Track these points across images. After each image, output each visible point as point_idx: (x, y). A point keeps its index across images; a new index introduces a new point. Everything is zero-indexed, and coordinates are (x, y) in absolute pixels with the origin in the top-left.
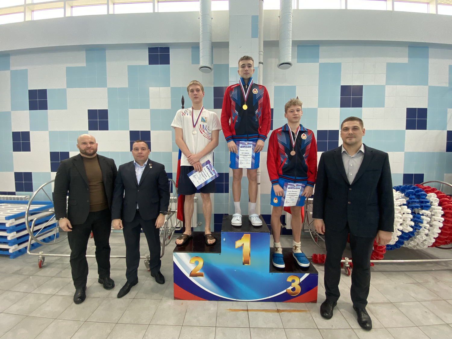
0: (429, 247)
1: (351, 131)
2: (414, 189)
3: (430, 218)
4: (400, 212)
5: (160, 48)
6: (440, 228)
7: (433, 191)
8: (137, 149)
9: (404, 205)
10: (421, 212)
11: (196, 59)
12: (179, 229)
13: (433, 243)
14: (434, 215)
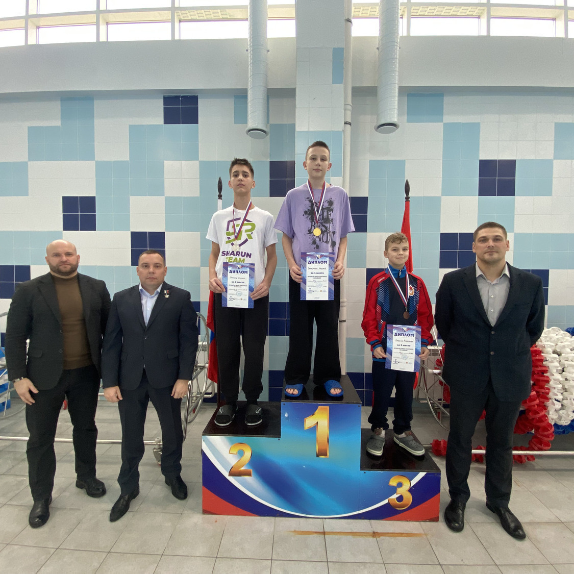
1: (491, 243)
5: (182, 97)
8: (146, 266)
11: (241, 115)
12: (210, 396)
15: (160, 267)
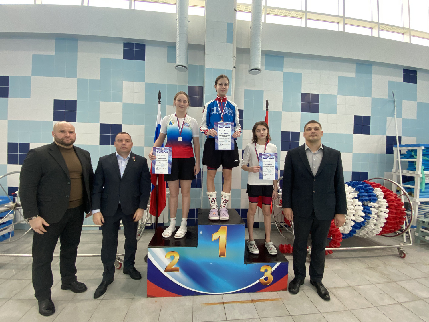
0: (376, 235)
1: (313, 131)
2: (362, 184)
3: (377, 209)
4: (353, 205)
5: (135, 44)
6: (385, 218)
7: (378, 186)
8: (121, 140)
9: (356, 198)
10: (370, 205)
11: (172, 57)
12: (149, 225)
13: (380, 232)
14: (380, 207)
15: (129, 141)
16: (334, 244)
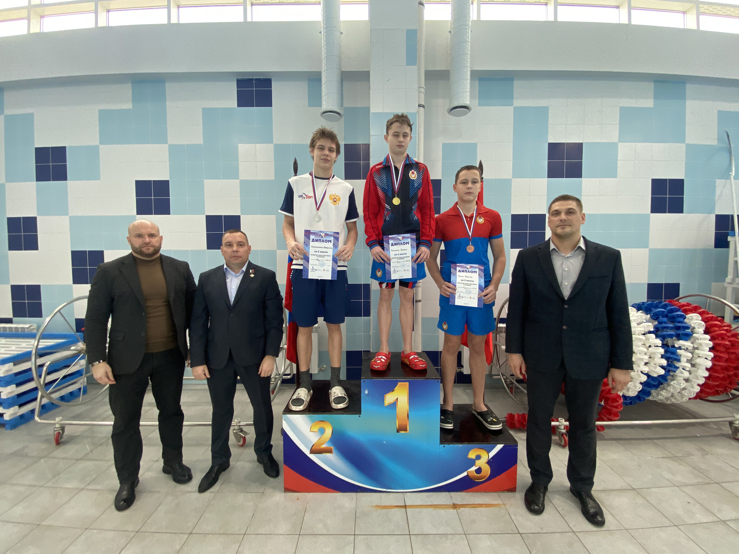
0: (690, 399)
1: (563, 216)
2: (665, 306)
3: (692, 353)
4: (644, 344)
5: (256, 79)
6: (707, 369)
7: (695, 310)
8: (230, 245)
9: (650, 332)
10: (678, 344)
11: (315, 98)
12: (289, 377)
13: (697, 393)
14: (697, 349)
15: (244, 245)
16: (608, 413)
